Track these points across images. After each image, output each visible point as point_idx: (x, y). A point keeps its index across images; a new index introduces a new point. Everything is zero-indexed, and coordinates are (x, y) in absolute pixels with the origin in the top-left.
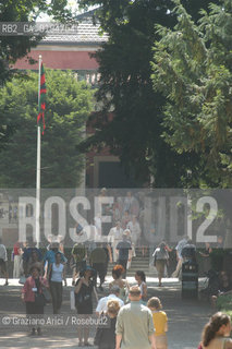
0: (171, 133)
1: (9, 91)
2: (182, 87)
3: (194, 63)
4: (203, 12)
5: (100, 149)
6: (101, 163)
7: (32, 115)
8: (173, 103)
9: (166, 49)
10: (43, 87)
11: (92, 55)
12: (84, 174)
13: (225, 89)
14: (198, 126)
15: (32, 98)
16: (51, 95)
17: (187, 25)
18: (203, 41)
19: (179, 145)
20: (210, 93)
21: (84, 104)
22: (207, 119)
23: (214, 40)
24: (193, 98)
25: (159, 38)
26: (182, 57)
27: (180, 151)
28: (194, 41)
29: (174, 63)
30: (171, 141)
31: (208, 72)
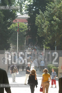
0: (39, 33)
1: (13, 26)
2: (41, 25)
3: (43, 21)
4: (44, 12)
5: (28, 36)
6: (29, 39)
7: (17, 30)
8: (39, 28)
9: (38, 18)
10: (18, 25)
11: (26, 20)
12: (26, 41)
13: (48, 25)
14: (44, 32)
15: (16, 27)
16: (20, 27)
17: (42, 14)
18: (44, 17)
19: (40, 35)
20: (46, 26)
21: (26, 28)
22: (45, 31)
23: (46, 17)
24: (43, 27)
25: (37, 16)
26: (41, 20)
27: (40, 36)
28: (43, 17)
29: (39, 21)
30: (39, 35)
31: (45, 22)
